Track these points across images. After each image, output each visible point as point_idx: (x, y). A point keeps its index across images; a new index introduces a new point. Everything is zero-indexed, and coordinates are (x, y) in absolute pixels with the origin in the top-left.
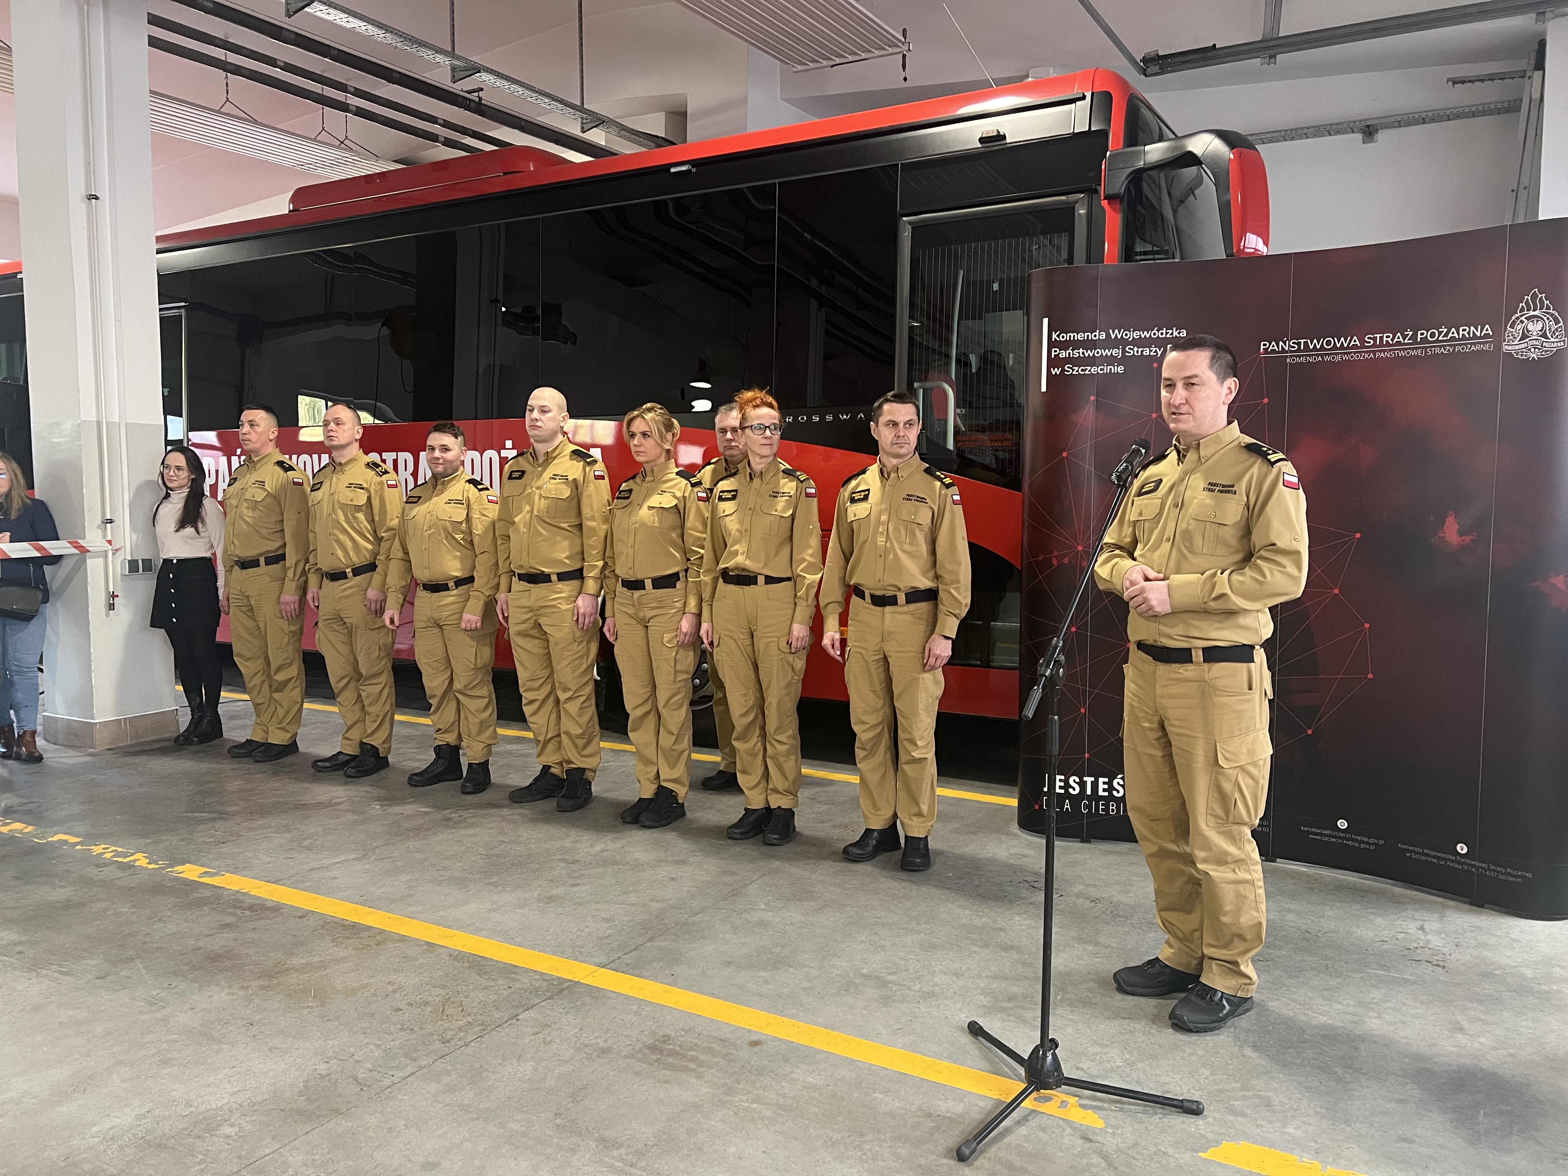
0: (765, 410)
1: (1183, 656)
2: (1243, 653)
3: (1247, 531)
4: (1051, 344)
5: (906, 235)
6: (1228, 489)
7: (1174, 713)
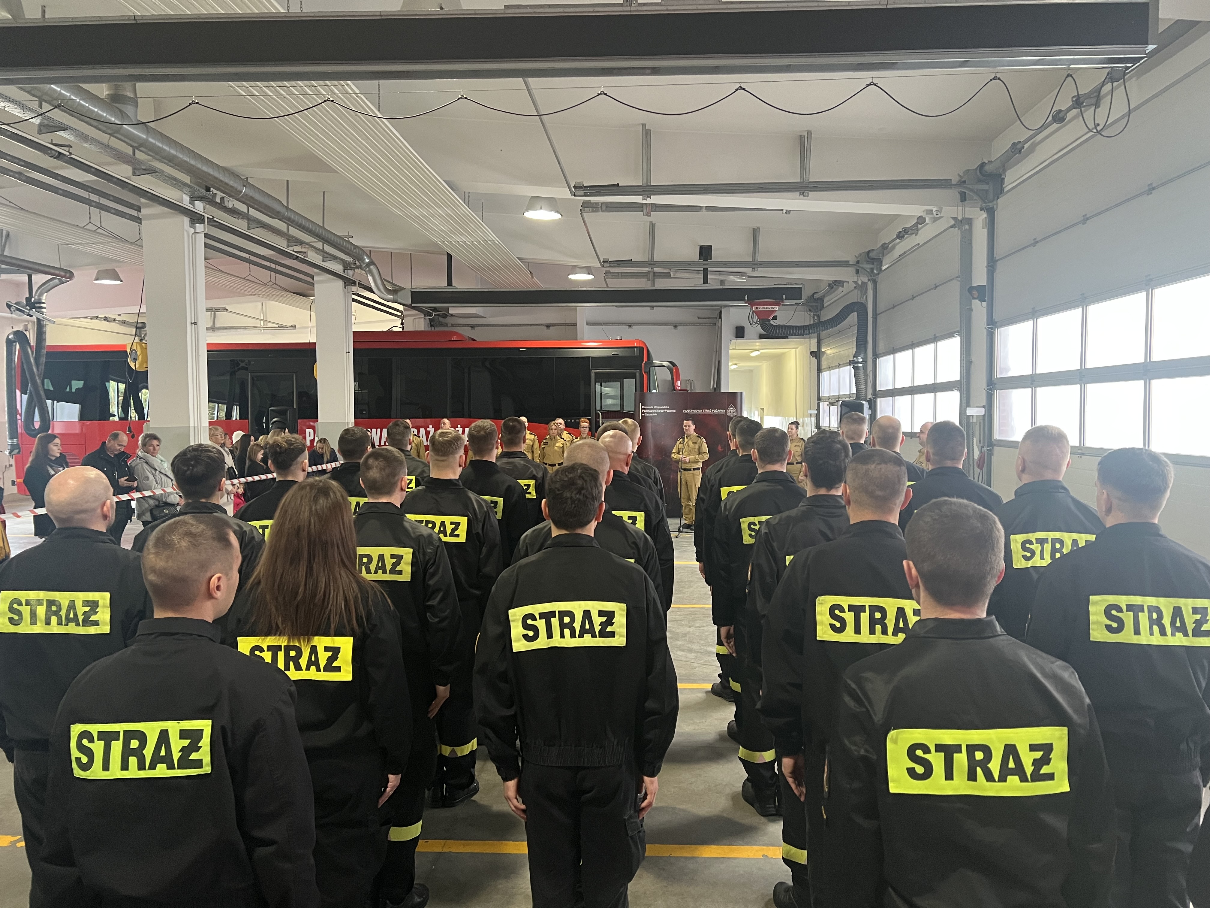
0: (585, 424)
1: (690, 470)
2: (698, 469)
3: (699, 449)
4: (642, 409)
5: (593, 375)
6: (696, 443)
7: (688, 479)
